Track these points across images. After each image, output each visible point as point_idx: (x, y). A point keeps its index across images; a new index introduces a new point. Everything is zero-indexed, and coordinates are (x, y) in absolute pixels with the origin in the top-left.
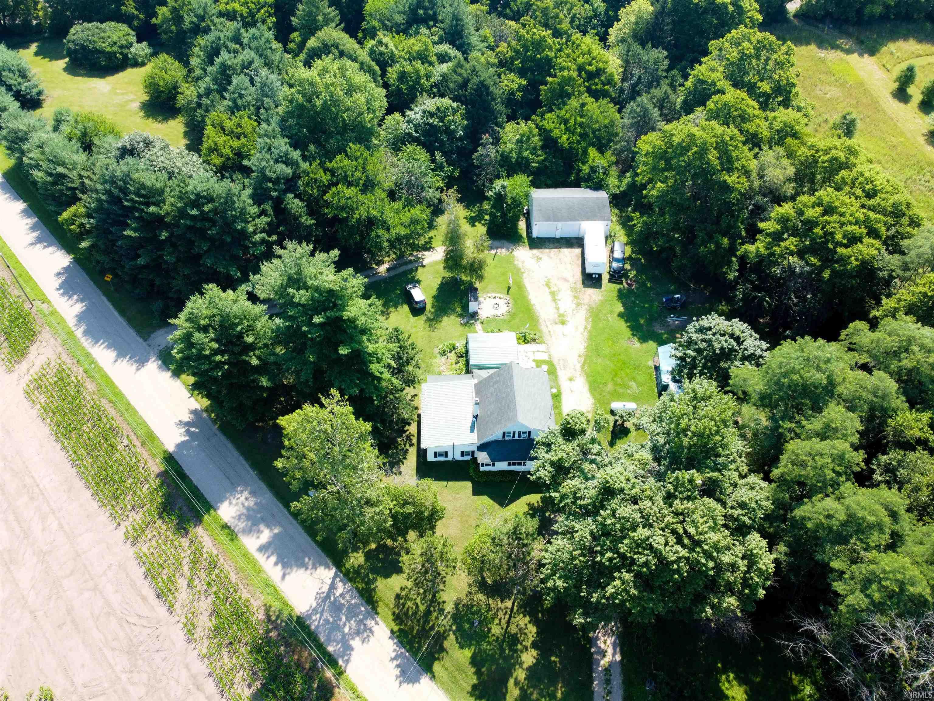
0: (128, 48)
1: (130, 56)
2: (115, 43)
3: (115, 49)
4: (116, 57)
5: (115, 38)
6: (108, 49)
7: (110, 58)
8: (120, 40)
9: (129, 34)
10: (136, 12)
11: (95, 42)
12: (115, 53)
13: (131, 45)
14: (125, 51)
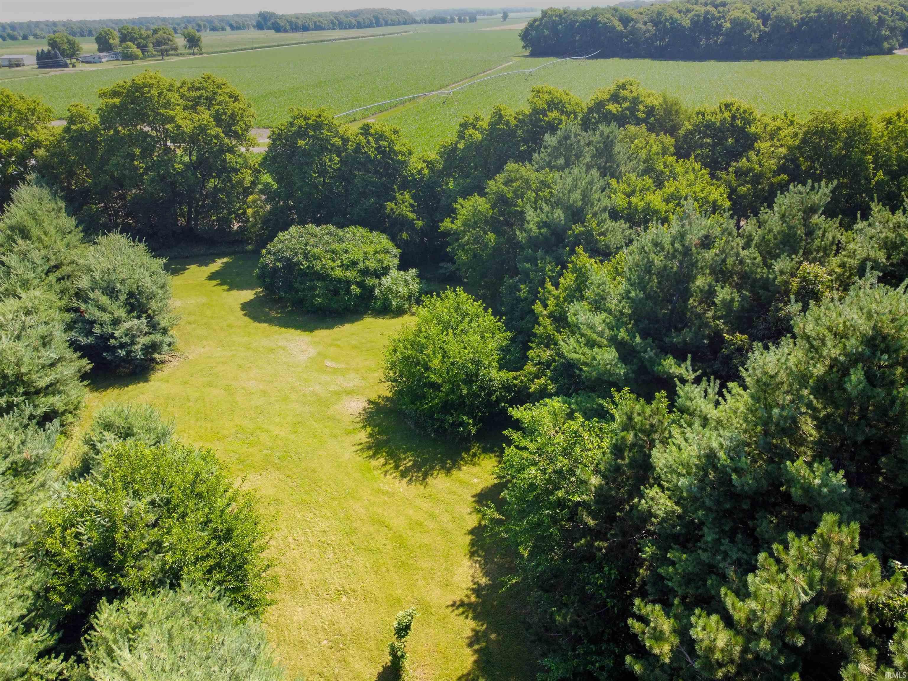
0: (378, 277)
1: (377, 292)
2: (354, 263)
3: (351, 274)
4: (348, 291)
5: (357, 255)
6: (338, 273)
7: (336, 292)
8: (366, 258)
9: (387, 252)
10: (411, 216)
11: (317, 257)
12: (348, 283)
13: (386, 271)
14: (370, 281)
